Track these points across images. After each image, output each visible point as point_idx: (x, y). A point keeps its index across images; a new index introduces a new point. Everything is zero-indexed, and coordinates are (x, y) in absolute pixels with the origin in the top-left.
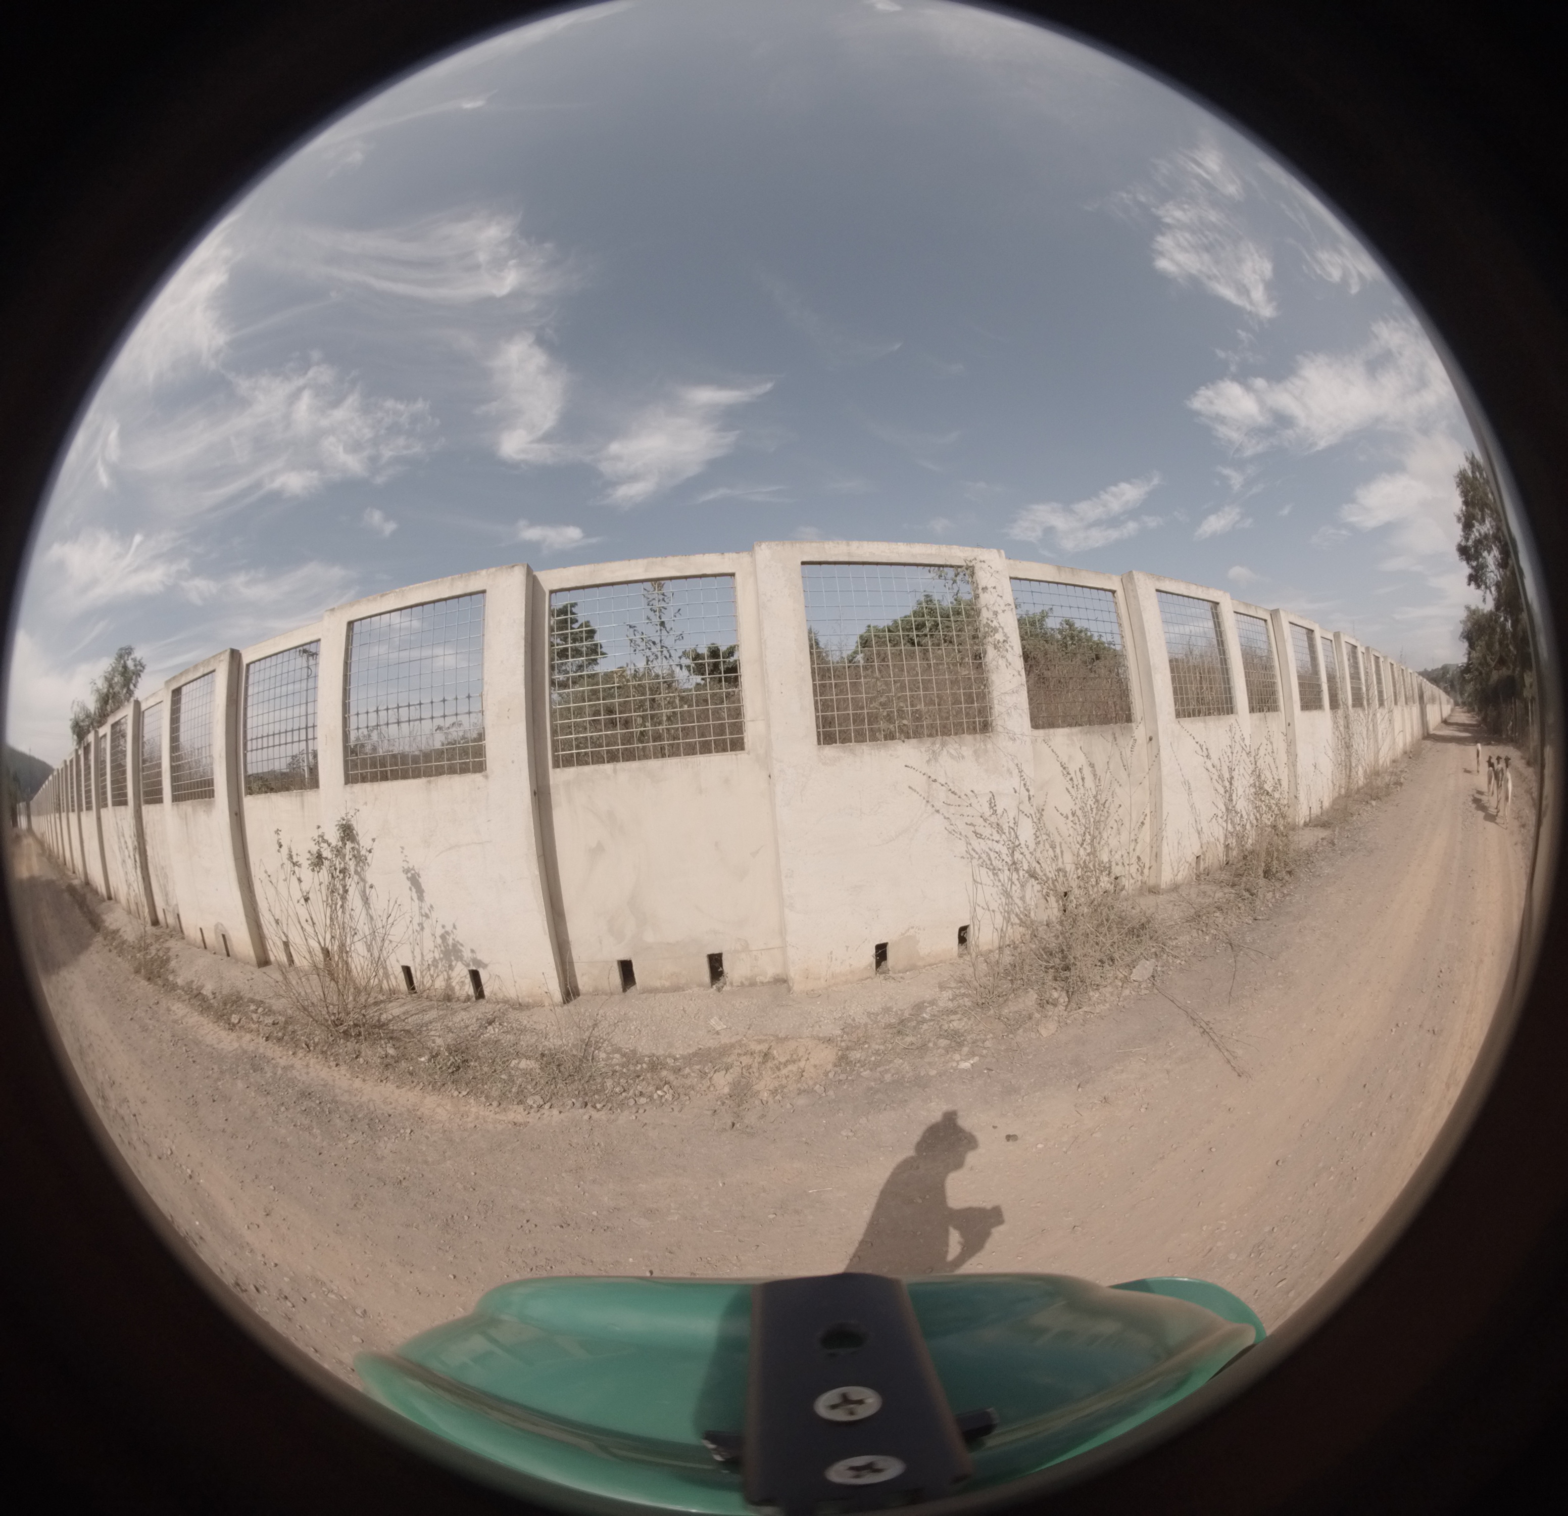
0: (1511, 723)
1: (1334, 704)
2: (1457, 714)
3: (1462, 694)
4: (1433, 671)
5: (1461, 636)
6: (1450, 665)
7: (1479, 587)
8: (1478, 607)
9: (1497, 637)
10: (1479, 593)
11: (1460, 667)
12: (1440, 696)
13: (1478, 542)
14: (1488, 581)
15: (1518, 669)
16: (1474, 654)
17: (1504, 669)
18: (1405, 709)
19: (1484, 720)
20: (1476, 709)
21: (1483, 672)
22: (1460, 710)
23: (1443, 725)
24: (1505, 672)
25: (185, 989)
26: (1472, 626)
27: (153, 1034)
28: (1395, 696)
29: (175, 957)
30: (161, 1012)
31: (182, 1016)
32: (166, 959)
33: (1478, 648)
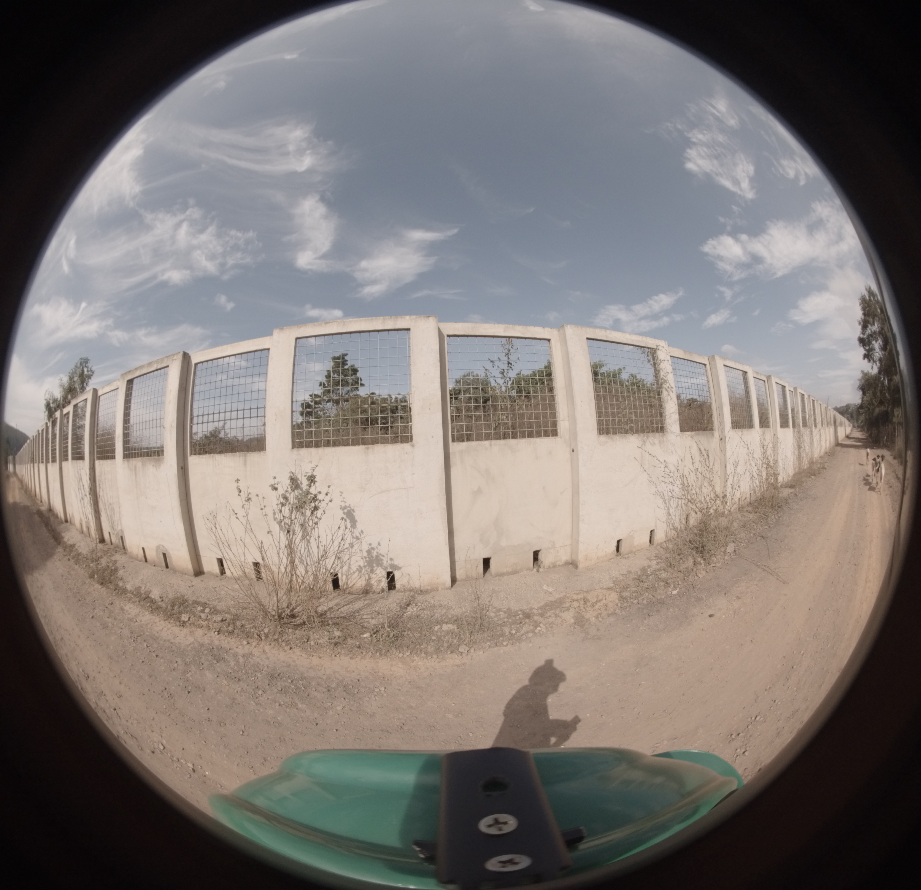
0: (886, 437)
1: (794, 427)
2: (855, 433)
3: (857, 421)
4: (841, 407)
5: (858, 388)
6: (851, 404)
7: (869, 361)
8: (868, 372)
9: (879, 389)
10: (870, 364)
11: (857, 405)
12: (845, 424)
13: (870, 336)
14: (875, 358)
15: (890, 406)
16: (865, 398)
17: (882, 407)
18: (827, 429)
19: (870, 436)
20: (866, 430)
21: (871, 408)
22: (856, 430)
23: (846, 438)
24: (883, 408)
25: (134, 593)
26: (865, 382)
27: (113, 631)
28: (822, 421)
29: (122, 567)
30: (116, 611)
31: (135, 616)
32: (115, 569)
33: (868, 395)
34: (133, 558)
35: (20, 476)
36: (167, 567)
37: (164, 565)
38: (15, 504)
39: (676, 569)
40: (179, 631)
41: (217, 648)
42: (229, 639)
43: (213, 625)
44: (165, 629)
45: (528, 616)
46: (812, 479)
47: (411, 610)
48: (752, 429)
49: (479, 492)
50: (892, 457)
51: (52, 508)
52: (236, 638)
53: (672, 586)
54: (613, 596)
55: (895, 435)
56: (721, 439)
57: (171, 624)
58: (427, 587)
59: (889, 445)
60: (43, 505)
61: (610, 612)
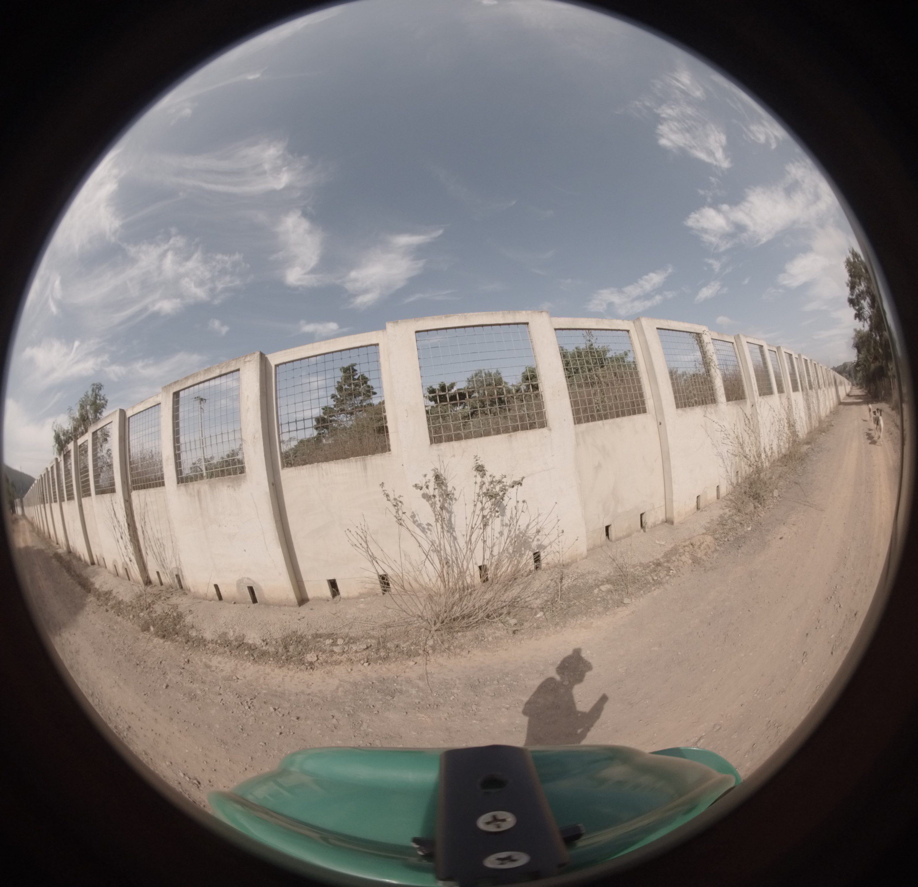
0: (883, 391)
1: (802, 390)
2: (854, 390)
3: (855, 379)
4: (838, 367)
5: (853, 346)
6: (848, 362)
7: (860, 320)
8: (860, 329)
9: (872, 345)
10: (861, 323)
11: (853, 363)
12: (844, 383)
13: (859, 296)
14: (865, 316)
15: (885, 361)
16: (861, 356)
17: (877, 362)
18: (829, 389)
19: (869, 392)
20: (864, 386)
21: (867, 365)
22: (856, 388)
23: (847, 397)
24: (877, 364)
25: (219, 641)
26: (859, 340)
27: (209, 701)
28: (824, 383)
29: (188, 612)
30: (200, 671)
31: (232, 671)
32: (178, 615)
33: (863, 352)
34: (199, 598)
35: (30, 519)
36: (255, 601)
37: (250, 599)
38: (27, 548)
39: (743, 513)
40: (310, 676)
41: (380, 681)
42: (387, 666)
43: (356, 657)
44: (287, 679)
45: (658, 564)
46: (823, 436)
47: (567, 582)
48: (773, 395)
49: (599, 467)
50: (890, 409)
51: (72, 550)
52: (394, 662)
53: (746, 525)
54: (709, 539)
55: (891, 388)
56: (753, 406)
57: (292, 670)
58: (568, 561)
59: (886, 399)
60: (60, 548)
61: (713, 550)
